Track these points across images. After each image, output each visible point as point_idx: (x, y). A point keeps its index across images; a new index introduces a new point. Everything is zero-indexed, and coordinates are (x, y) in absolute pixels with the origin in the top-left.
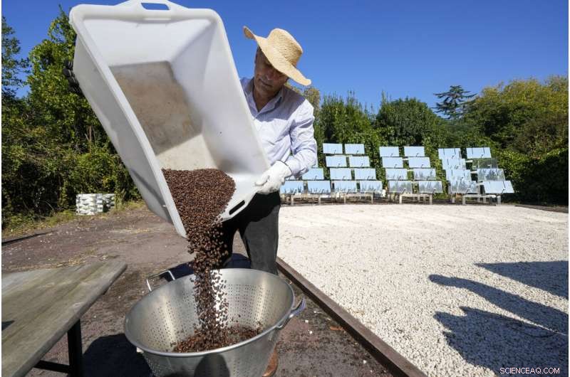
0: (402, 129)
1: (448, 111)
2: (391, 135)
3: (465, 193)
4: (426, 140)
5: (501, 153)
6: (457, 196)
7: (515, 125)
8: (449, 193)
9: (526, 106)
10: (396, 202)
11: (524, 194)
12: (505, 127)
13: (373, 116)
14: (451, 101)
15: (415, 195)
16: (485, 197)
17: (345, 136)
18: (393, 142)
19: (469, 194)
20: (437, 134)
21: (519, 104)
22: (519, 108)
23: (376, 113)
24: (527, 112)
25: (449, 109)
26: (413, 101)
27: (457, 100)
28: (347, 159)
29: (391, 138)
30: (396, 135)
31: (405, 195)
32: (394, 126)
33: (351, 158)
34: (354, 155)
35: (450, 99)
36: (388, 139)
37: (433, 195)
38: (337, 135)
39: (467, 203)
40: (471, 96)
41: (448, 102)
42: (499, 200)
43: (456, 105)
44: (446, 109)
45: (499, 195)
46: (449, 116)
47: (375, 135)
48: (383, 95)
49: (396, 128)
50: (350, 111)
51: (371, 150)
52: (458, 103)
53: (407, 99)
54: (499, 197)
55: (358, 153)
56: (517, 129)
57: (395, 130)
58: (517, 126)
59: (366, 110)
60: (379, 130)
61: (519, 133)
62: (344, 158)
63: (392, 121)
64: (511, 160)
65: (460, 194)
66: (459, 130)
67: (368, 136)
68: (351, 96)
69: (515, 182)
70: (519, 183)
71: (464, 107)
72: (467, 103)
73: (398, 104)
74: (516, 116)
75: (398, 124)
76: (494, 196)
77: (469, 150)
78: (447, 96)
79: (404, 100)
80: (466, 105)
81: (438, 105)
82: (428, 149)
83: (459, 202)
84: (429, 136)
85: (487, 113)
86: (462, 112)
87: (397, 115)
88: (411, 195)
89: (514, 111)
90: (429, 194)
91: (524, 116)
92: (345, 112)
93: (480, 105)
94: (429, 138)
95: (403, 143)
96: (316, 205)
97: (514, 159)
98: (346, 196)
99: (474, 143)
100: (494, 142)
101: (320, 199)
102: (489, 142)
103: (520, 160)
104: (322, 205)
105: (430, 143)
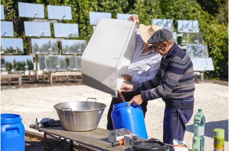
4: (139, 2)
5: (208, 26)
11: (222, 71)
18: (103, 4)
28: (52, 26)
33: (56, 25)
34: (58, 21)
42: (202, 77)
45: (202, 72)
51: (77, 12)
54: (202, 74)
55: (65, 19)
62: (47, 24)
64: (215, 35)
69: (217, 58)
70: (219, 60)
76: (198, 74)
77: (180, 23)
82: (141, 14)
95: (115, 7)
96: (17, 88)
97: (218, 34)
98: (53, 74)
99: (186, 12)
100: (204, 12)
101: (20, 79)
102: (199, 12)
103: (222, 35)
104: (24, 87)
105: (143, 7)
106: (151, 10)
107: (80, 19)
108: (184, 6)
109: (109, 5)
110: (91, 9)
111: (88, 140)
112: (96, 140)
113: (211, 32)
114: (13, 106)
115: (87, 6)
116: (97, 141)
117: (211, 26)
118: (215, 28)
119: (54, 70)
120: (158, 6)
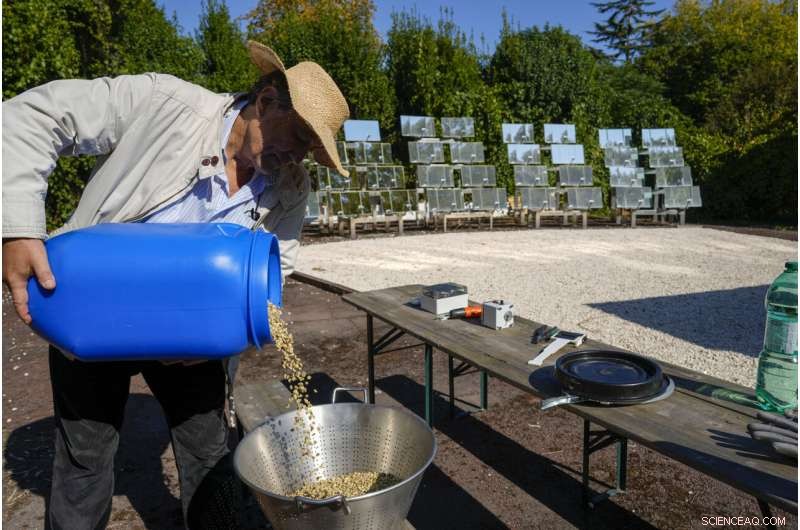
0: (538, 88)
1: (617, 41)
2: (518, 99)
3: (636, 207)
4: (578, 108)
5: (692, 137)
6: (625, 213)
7: (722, 79)
8: (613, 207)
9: (740, 43)
10: (531, 225)
12: (706, 82)
13: (486, 58)
14: (622, 21)
15: (561, 213)
16: (664, 213)
17: (439, 100)
18: (523, 113)
19: (642, 209)
20: (596, 97)
21: (731, 39)
22: (729, 46)
23: (492, 52)
24: (741, 56)
25: (618, 37)
26: (558, 31)
27: (632, 20)
29: (519, 104)
30: (527, 99)
31: (545, 213)
32: (525, 81)
33: (454, 146)
34: (457, 140)
35: (620, 16)
36: (513, 106)
37: (588, 211)
38: (422, 98)
39: (639, 224)
40: (655, 14)
41: (617, 21)
42: (683, 219)
43: (630, 30)
44: (613, 35)
45: (682, 210)
46: (617, 51)
47: (491, 97)
48: (504, 16)
49: (528, 84)
50: (445, 49)
51: (485, 127)
52: (635, 26)
53: (547, 27)
54: (683, 214)
55: (465, 135)
56: (724, 85)
57: (528, 91)
58: (726, 80)
59: (471, 45)
60: (497, 89)
61: (727, 93)
63: (521, 70)
64: (704, 150)
65: (629, 210)
66: (632, 86)
67: (479, 101)
68: (447, 19)
71: (644, 34)
72: (650, 26)
73: (530, 36)
74: (723, 62)
75: (531, 78)
76: (675, 212)
77: (647, 135)
78: (614, 10)
79: (541, 30)
80: (647, 30)
81: (598, 26)
82: (581, 125)
83: (627, 224)
84: (583, 101)
85: (680, 52)
86: (639, 44)
87: (530, 60)
88: (554, 212)
89: (723, 51)
90: (582, 211)
91: (736, 61)
92: (436, 50)
93: (671, 31)
94: (583, 105)
95: (541, 116)
96: (396, 235)
97: (710, 148)
98: (447, 216)
99: (654, 118)
100: (684, 117)
101: (401, 224)
102: (677, 118)
103: (717, 151)
104: (407, 235)
105: (584, 116)
106: (597, 118)
107: (490, 138)
108: (650, 109)
109: (531, 114)
110: (505, 121)
111: (447, 335)
112: (466, 336)
113: (696, 146)
114: (380, 261)
115: (499, 117)
116: (469, 340)
117: (698, 138)
118: (704, 140)
119: (448, 210)
120: (607, 113)
